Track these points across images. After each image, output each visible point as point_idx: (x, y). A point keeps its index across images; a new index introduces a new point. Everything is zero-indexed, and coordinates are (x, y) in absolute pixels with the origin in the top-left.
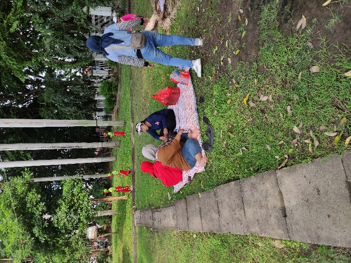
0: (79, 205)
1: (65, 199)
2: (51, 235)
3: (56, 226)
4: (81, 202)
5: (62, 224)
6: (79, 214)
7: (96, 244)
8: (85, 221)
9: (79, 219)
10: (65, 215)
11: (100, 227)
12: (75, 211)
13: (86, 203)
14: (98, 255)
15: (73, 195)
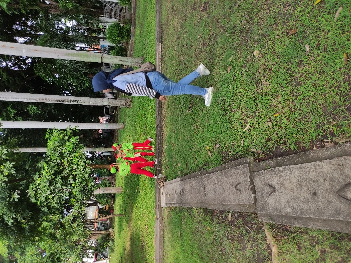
0: (71, 171)
1: (50, 160)
2: (26, 215)
3: (33, 200)
4: (75, 167)
5: (43, 199)
6: (71, 185)
7: (97, 225)
8: (79, 196)
9: (71, 193)
10: (48, 184)
11: (102, 207)
12: (65, 179)
13: (81, 168)
14: (99, 237)
15: (62, 155)
